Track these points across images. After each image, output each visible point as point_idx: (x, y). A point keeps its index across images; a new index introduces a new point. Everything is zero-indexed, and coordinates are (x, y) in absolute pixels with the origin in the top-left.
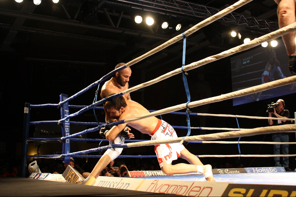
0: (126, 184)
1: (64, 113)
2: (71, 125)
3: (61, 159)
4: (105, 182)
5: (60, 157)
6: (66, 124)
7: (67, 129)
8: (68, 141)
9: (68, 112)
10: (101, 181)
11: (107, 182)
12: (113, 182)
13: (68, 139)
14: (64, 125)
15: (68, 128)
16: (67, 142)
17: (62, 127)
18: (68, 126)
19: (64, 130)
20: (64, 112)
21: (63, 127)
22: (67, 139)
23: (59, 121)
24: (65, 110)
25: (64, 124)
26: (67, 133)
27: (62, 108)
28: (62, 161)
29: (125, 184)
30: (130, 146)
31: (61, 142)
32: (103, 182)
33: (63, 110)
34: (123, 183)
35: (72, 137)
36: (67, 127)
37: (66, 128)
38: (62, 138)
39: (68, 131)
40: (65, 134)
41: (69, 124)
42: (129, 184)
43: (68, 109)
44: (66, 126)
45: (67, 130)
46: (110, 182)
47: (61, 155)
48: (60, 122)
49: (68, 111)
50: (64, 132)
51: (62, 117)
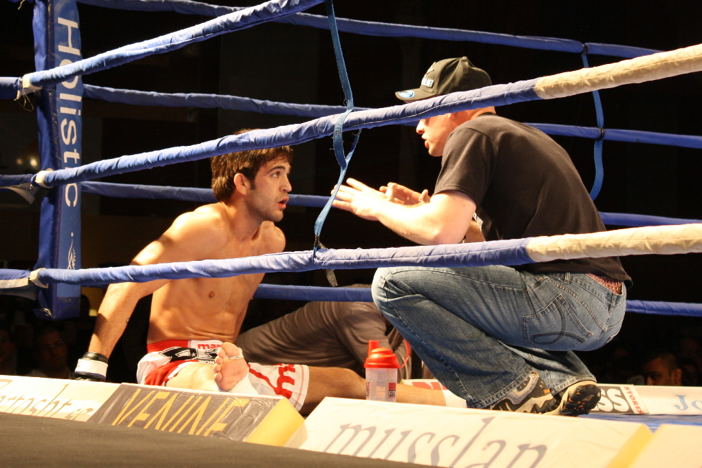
0: (523, 448)
1: (56, 36)
2: (89, 105)
3: (30, 296)
4: (372, 430)
5: (23, 283)
6: (63, 96)
7: (66, 127)
8: (71, 197)
9: (73, 28)
10: (344, 428)
11: (389, 432)
12: (433, 435)
13: (75, 185)
14: (56, 104)
15: (72, 123)
16: (68, 203)
17: (40, 114)
18: (73, 111)
19: (51, 134)
20: (57, 29)
21: (47, 115)
22: (69, 186)
23: (27, 80)
24: (61, 21)
25: (55, 96)
26: (70, 148)
27: (42, 5)
28: (36, 304)
29: (511, 451)
30: (549, 253)
31: (30, 199)
32: (358, 429)
33: (49, 19)
34: (503, 444)
35: (89, 174)
36: (70, 117)
37: (64, 122)
38: (40, 177)
39: (74, 141)
40: (61, 156)
41: (79, 99)
42: (542, 449)
43: (74, 12)
44: (64, 110)
45: (69, 132)
46: (405, 434)
47: (34, 275)
48: (34, 83)
49: (75, 25)
50: (52, 142)
51: (40, 59)
